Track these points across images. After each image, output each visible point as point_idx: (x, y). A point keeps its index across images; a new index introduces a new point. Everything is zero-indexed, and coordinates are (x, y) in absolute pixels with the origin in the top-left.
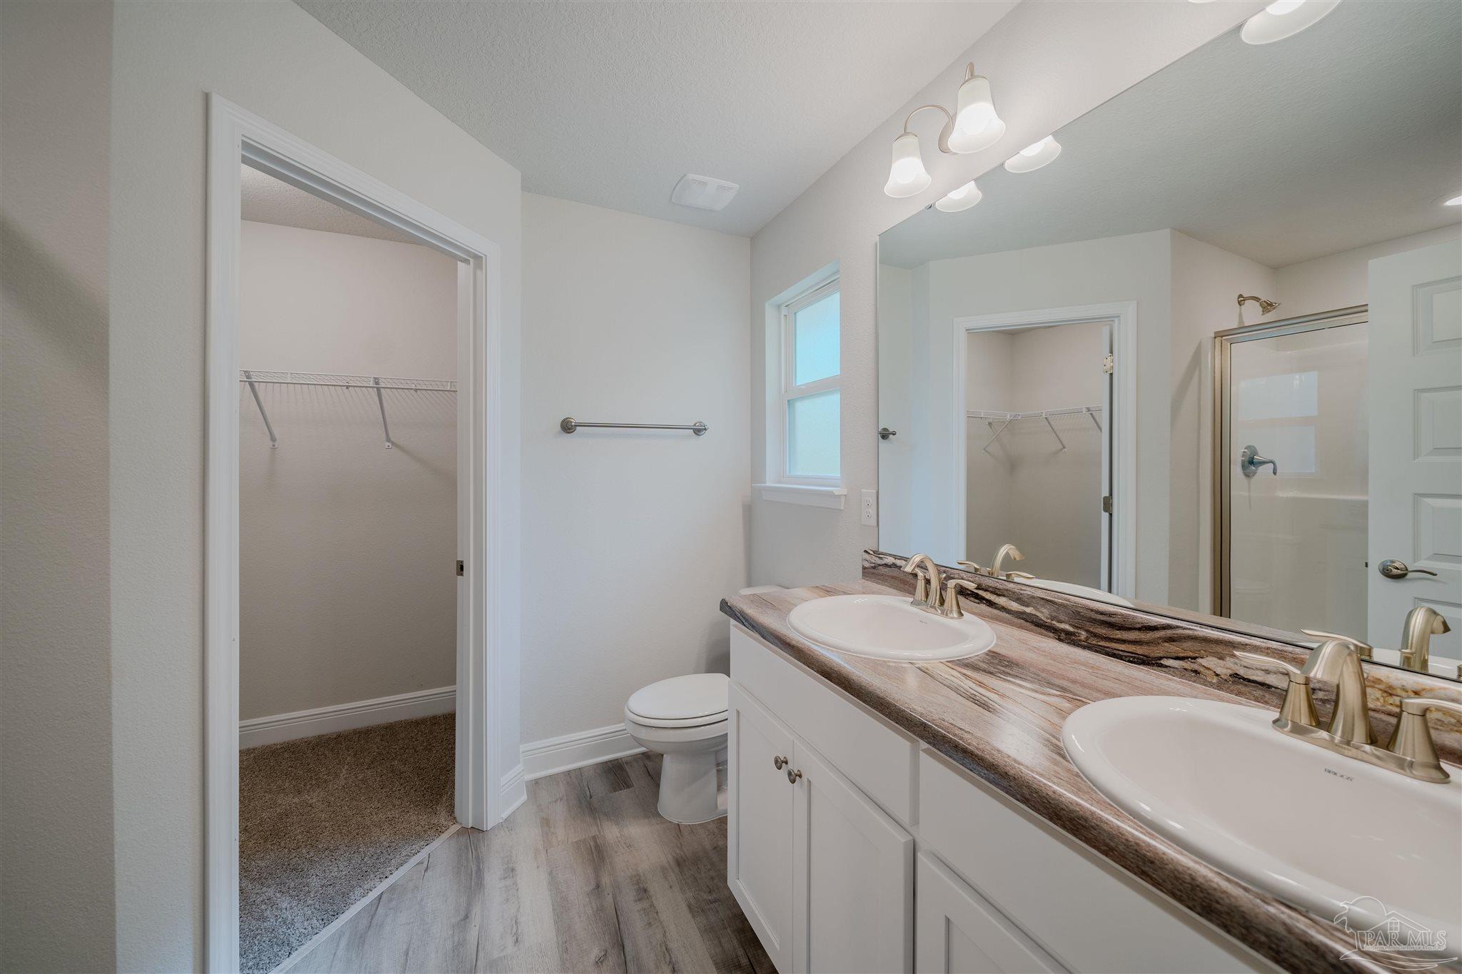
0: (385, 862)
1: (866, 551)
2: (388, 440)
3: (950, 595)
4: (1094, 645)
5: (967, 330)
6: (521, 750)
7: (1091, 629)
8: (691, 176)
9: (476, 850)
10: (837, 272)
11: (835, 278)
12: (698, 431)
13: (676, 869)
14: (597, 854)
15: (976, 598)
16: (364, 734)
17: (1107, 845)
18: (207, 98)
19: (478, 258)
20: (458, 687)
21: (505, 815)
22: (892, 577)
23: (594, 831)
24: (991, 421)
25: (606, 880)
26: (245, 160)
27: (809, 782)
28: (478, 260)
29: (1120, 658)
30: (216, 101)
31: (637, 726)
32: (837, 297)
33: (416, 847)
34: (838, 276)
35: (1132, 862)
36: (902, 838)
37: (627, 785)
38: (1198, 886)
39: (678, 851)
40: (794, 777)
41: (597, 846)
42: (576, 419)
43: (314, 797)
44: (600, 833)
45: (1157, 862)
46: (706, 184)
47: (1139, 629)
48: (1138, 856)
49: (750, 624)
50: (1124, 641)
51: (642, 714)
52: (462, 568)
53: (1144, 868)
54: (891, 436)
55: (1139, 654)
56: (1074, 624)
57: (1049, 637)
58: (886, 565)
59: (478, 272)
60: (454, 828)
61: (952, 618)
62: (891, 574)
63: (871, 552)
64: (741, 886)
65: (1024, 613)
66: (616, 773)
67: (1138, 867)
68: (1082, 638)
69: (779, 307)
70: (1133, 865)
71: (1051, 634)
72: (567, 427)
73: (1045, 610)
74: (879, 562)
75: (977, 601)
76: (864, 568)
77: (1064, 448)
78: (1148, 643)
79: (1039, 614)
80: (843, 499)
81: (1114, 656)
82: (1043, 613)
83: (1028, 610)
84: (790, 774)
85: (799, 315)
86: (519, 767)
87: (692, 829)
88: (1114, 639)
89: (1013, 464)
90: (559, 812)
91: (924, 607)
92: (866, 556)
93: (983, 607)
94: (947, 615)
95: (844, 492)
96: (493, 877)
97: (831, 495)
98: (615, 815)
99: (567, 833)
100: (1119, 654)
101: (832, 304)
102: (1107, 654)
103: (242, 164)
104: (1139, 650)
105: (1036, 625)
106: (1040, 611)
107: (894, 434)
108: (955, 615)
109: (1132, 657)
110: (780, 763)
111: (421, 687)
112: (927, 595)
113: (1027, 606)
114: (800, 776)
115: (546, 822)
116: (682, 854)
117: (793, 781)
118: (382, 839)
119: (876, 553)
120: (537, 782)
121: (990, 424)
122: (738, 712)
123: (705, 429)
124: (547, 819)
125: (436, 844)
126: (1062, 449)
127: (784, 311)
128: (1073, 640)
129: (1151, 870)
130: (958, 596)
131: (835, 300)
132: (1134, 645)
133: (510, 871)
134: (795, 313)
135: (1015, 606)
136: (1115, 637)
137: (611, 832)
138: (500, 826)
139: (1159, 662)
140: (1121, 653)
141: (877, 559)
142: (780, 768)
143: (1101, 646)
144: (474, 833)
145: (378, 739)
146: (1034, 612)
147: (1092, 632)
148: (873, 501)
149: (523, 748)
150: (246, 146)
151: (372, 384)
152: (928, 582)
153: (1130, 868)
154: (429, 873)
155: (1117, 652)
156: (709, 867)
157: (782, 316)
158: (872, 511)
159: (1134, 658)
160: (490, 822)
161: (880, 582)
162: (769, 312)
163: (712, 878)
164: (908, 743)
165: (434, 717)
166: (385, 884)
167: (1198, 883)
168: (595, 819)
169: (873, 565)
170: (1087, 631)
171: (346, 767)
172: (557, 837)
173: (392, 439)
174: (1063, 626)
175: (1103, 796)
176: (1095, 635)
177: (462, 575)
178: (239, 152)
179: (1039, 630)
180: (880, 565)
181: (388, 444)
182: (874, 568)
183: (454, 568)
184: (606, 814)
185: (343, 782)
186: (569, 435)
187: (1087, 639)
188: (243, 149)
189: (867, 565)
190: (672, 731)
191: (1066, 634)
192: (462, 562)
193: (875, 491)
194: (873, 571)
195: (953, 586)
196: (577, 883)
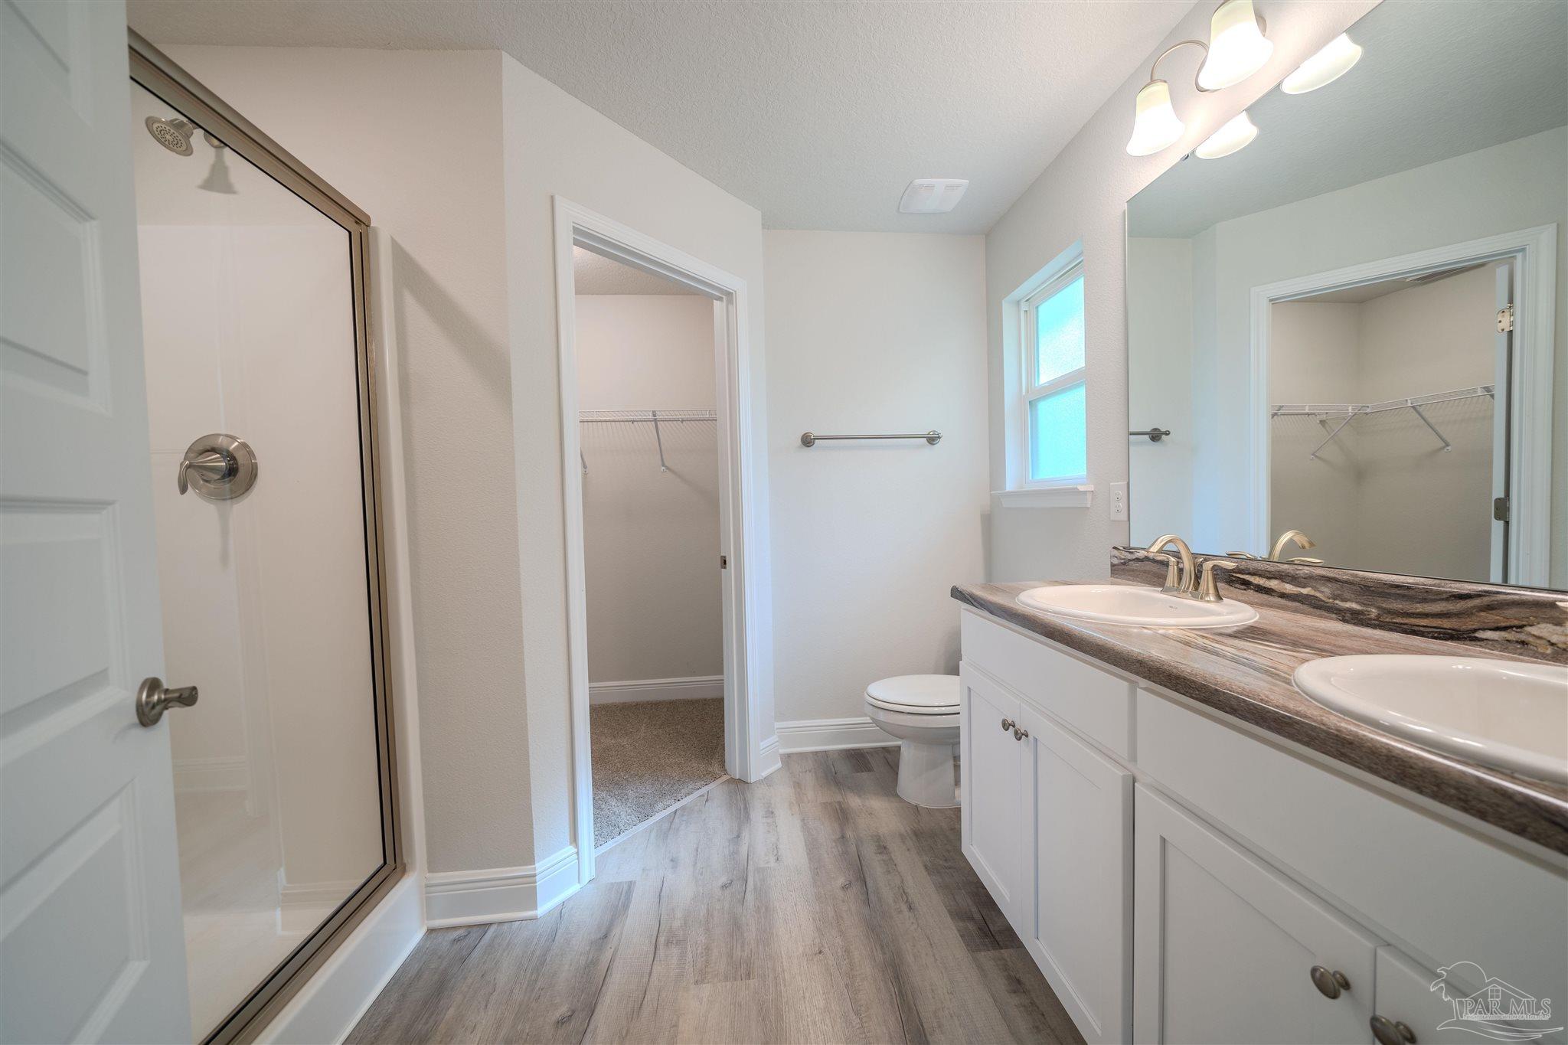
0: (676, 790)
1: (1115, 548)
2: (663, 465)
3: (1207, 578)
4: (1389, 622)
5: (1271, 300)
6: (776, 727)
7: (1384, 605)
8: (918, 182)
9: (743, 794)
10: (1080, 254)
11: (1080, 260)
12: (932, 440)
13: (914, 838)
14: (842, 816)
15: (1242, 584)
16: (656, 705)
17: (1309, 736)
18: (552, 198)
19: (729, 294)
20: (725, 677)
21: (765, 774)
22: (1145, 572)
23: (839, 798)
24: (1324, 417)
25: (849, 834)
26: (577, 243)
27: (1036, 740)
28: (729, 296)
29: (1422, 634)
30: (558, 199)
31: (876, 709)
32: (1081, 281)
33: (699, 784)
34: (1082, 258)
35: (1331, 747)
36: (1119, 773)
37: (869, 770)
38: (1393, 757)
39: (915, 825)
40: (1019, 735)
41: (842, 809)
42: (815, 432)
43: (624, 741)
44: (844, 800)
45: (1356, 743)
46: (934, 186)
47: (1447, 599)
48: (1337, 740)
49: (979, 603)
50: (1426, 615)
51: (881, 698)
52: (725, 562)
53: (1342, 750)
54: (1163, 436)
55: (1446, 629)
56: (1362, 601)
57: (1331, 619)
58: (1138, 559)
59: (730, 307)
60: (725, 778)
61: (1208, 601)
62: (1143, 568)
63: (1121, 548)
64: (975, 851)
65: (1301, 594)
66: (858, 759)
67: (1337, 750)
68: (1373, 616)
69: (1018, 303)
70: (1332, 750)
71: (1334, 616)
72: (807, 441)
73: (1326, 590)
74: (1130, 557)
75: (1243, 587)
76: (1113, 565)
77: (1447, 445)
78: (1458, 615)
79: (1318, 594)
80: (1089, 497)
81: (1414, 633)
82: (1323, 592)
83: (1305, 591)
84: (1016, 733)
85: (1041, 309)
86: (774, 738)
87: (929, 811)
88: (1413, 614)
89: (1359, 473)
90: (809, 780)
91: (1175, 593)
92: (1116, 552)
93: (1251, 594)
94: (1201, 598)
95: (1091, 488)
96: (757, 813)
97: (1074, 492)
98: (858, 790)
99: (815, 795)
100: (1419, 631)
101: (1075, 292)
102: (1405, 632)
103: (575, 247)
104: (1446, 624)
105: (1314, 607)
106: (1320, 591)
107: (1167, 434)
108: (1212, 598)
109: (1436, 632)
110: (1006, 725)
111: (694, 674)
112: (1180, 579)
113: (1304, 587)
114: (1027, 736)
115: (798, 785)
116: (920, 828)
117: (1019, 739)
118: (674, 775)
119: (1128, 549)
120: (789, 756)
121: (1322, 422)
122: (969, 689)
123: (939, 437)
124: (798, 783)
125: (712, 786)
126: (1444, 447)
127: (1024, 307)
128: (1361, 620)
129: (1350, 750)
130: (1219, 585)
131: (1079, 285)
132: (1441, 618)
133: (770, 813)
134: (1037, 307)
135: (1289, 588)
136: (1414, 611)
137: (854, 802)
138: (761, 782)
139: (1473, 635)
140: (1422, 629)
141: (1127, 554)
142: (1007, 730)
143: (1397, 623)
144: (740, 785)
145: (665, 710)
146: (1312, 593)
147: (1384, 609)
148: (1123, 493)
149: (777, 725)
150: (576, 230)
151: (651, 417)
152: (1181, 571)
153: (1330, 754)
154: (708, 804)
155: (1416, 628)
156: (945, 842)
157: (1022, 313)
158: (1122, 505)
159: (1440, 633)
160: (753, 778)
161: (1131, 578)
162: (1007, 310)
163: (948, 851)
164: (1125, 684)
165: (705, 700)
166: (678, 805)
167: (1394, 754)
168: (839, 789)
169: (1123, 561)
170: (1378, 608)
171: (644, 725)
172: (807, 797)
173: (666, 464)
174: (1347, 605)
175: (1316, 703)
176: (1389, 612)
177: (725, 568)
178: (572, 236)
179: (1318, 612)
180: (1130, 560)
181: (663, 468)
182: (1124, 564)
183: (719, 562)
184: (849, 788)
185: (643, 735)
186: (809, 448)
187: (1378, 617)
188: (574, 233)
189: (1116, 561)
190: (909, 716)
191: (1352, 614)
192: (725, 557)
193: (1125, 483)
194: (1123, 567)
195: (1209, 568)
196: (826, 832)
